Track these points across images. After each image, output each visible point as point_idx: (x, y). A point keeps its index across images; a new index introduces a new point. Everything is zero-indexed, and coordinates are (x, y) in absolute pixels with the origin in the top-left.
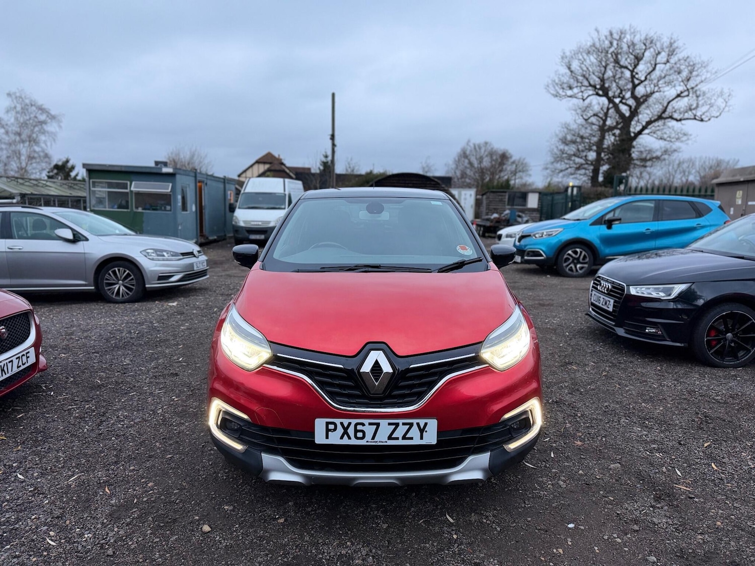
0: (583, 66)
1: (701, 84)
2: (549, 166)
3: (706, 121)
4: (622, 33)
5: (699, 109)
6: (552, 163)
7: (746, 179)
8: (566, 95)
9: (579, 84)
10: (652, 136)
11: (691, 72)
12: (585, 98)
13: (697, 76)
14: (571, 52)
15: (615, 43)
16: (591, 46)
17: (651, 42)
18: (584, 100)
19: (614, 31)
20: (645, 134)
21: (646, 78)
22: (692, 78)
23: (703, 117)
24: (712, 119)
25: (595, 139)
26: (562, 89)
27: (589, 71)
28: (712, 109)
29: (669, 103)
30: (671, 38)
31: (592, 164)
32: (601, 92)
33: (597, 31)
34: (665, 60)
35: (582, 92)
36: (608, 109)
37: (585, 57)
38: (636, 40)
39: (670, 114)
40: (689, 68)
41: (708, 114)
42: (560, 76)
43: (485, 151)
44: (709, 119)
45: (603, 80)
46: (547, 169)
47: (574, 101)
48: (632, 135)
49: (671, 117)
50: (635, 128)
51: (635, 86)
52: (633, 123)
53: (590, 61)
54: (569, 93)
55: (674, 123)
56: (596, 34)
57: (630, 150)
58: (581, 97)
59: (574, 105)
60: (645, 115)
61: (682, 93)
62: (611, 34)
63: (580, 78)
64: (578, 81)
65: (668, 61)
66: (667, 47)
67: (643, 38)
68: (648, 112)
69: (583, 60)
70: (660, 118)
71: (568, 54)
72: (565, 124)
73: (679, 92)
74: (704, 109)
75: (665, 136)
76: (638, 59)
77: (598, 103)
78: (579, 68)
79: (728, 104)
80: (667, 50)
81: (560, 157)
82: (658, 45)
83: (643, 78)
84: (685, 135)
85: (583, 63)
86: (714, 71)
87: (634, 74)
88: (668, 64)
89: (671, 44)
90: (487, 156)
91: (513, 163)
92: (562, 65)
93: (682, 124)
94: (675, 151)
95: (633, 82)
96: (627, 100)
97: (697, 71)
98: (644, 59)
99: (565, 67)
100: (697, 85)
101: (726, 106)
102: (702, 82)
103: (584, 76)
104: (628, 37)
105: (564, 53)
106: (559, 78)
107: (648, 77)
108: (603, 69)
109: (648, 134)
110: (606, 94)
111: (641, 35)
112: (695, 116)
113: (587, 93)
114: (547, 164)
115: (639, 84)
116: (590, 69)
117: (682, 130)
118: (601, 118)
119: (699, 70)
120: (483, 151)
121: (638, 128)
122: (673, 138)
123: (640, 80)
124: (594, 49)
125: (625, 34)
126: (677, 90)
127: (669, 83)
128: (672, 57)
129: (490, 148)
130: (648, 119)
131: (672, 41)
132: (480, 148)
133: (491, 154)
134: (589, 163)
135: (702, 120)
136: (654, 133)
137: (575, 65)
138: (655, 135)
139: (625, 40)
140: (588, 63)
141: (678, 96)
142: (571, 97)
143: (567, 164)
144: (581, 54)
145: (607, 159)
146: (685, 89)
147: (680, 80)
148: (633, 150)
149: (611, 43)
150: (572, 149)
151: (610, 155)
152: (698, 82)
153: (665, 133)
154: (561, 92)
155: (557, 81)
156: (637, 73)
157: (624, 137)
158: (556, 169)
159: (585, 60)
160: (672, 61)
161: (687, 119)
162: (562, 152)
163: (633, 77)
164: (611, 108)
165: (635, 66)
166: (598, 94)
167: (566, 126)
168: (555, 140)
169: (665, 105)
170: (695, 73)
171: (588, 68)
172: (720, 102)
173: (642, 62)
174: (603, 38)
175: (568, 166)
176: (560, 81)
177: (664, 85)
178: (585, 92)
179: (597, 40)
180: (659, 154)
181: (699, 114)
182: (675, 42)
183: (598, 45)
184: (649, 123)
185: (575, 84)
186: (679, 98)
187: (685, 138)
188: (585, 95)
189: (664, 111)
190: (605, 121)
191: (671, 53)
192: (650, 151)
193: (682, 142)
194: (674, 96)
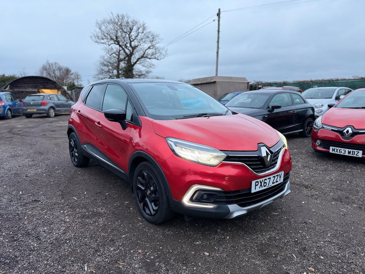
0: (107, 29)
1: (157, 44)
2: (96, 76)
3: (160, 60)
4: (123, 17)
5: (156, 54)
6: (98, 75)
7: (201, 83)
8: (101, 42)
9: (106, 38)
10: (140, 65)
11: (153, 38)
12: (110, 44)
13: (155, 40)
14: (100, 22)
15: (120, 20)
16: (109, 20)
17: (136, 23)
18: (109, 45)
19: (119, 15)
20: (138, 64)
21: (135, 39)
22: (154, 41)
23: (158, 58)
24: (162, 59)
25: (116, 65)
26: (98, 39)
27: (110, 32)
28: (161, 55)
29: (146, 50)
30: (144, 22)
31: (116, 76)
32: (116, 43)
33: (112, 13)
34: (142, 32)
35: (108, 42)
36: (120, 51)
37: (108, 24)
38: (129, 21)
39: (146, 56)
40: (153, 36)
41: (159, 57)
42: (97, 33)
43: (56, 67)
44: (161, 59)
45: (117, 37)
46: (95, 78)
47: (105, 45)
48: (132, 64)
49: (146, 57)
50: (133, 61)
51: (131, 42)
52: (132, 58)
53: (110, 27)
54: (102, 41)
55: (148, 60)
56: (112, 15)
57: (132, 70)
58: (108, 44)
59: (104, 47)
60: (136, 55)
61: (150, 47)
62: (118, 16)
63: (106, 35)
64: (105, 36)
65: (143, 32)
66: (142, 26)
67: (132, 20)
68: (137, 54)
69: (106, 26)
70: (142, 57)
71: (99, 22)
72: (102, 56)
73: (149, 46)
74: (159, 54)
75: (146, 65)
76: (131, 30)
77: (116, 47)
78: (105, 30)
79: (167, 53)
80: (142, 27)
81: (102, 72)
82: (139, 24)
83: (134, 39)
84: (153, 65)
85: (106, 28)
86: (161, 39)
87: (130, 36)
88: (143, 34)
89: (143, 25)
90: (57, 70)
91: (72, 74)
92: (97, 27)
93: (151, 61)
94: (151, 72)
95: (130, 39)
96: (129, 47)
97: (155, 38)
98: (133, 30)
99: (98, 28)
100: (155, 44)
101: (166, 54)
102: (157, 43)
103: (107, 34)
104: (126, 19)
105: (97, 22)
106: (96, 33)
107: (136, 38)
108: (116, 32)
109: (139, 64)
110: (118, 44)
111: (131, 19)
112: (155, 57)
113: (110, 42)
114: (95, 75)
115: (133, 41)
116: (111, 31)
117: (151, 63)
118: (117, 55)
119: (156, 38)
120: (54, 67)
121: (135, 61)
122: (149, 66)
123: (133, 39)
124: (111, 22)
125: (125, 17)
126: (148, 45)
127: (145, 42)
128: (145, 30)
129: (58, 66)
130: (138, 57)
131: (144, 24)
132: (52, 66)
133: (60, 69)
134: (114, 75)
135: (158, 59)
136: (141, 63)
137: (103, 28)
138: (141, 64)
139: (125, 20)
140: (109, 28)
141: (149, 48)
142: (103, 43)
143: (104, 75)
144: (106, 23)
145: (123, 74)
146: (151, 45)
147: (149, 41)
148: (134, 71)
149: (118, 20)
150: (106, 69)
151: (124, 72)
152: (156, 43)
153: (146, 64)
154: (98, 40)
155: (96, 35)
156: (131, 36)
157: (129, 64)
158: (99, 78)
159: (107, 26)
160: (145, 32)
161: (152, 58)
162: (102, 70)
163: (130, 37)
164: (121, 50)
165: (130, 33)
166: (115, 43)
167: (103, 57)
168: (98, 63)
169: (144, 51)
170: (154, 39)
171: (109, 31)
172: (164, 52)
173: (133, 31)
174: (115, 17)
175: (105, 77)
176: (97, 35)
177: (142, 43)
178: (109, 42)
179: (112, 18)
180: (144, 73)
181: (157, 57)
182: (145, 24)
183: (113, 20)
184: (138, 59)
185: (105, 38)
186: (149, 49)
187: (153, 67)
188: (110, 43)
189: (144, 54)
190: (119, 56)
191: (144, 29)
192: (140, 72)
193: (152, 68)
194: (147, 48)
